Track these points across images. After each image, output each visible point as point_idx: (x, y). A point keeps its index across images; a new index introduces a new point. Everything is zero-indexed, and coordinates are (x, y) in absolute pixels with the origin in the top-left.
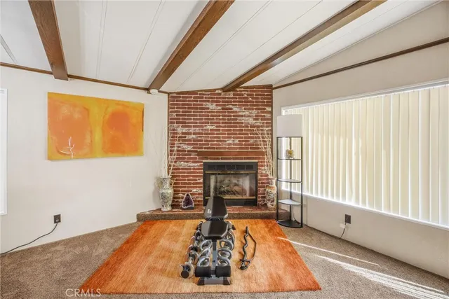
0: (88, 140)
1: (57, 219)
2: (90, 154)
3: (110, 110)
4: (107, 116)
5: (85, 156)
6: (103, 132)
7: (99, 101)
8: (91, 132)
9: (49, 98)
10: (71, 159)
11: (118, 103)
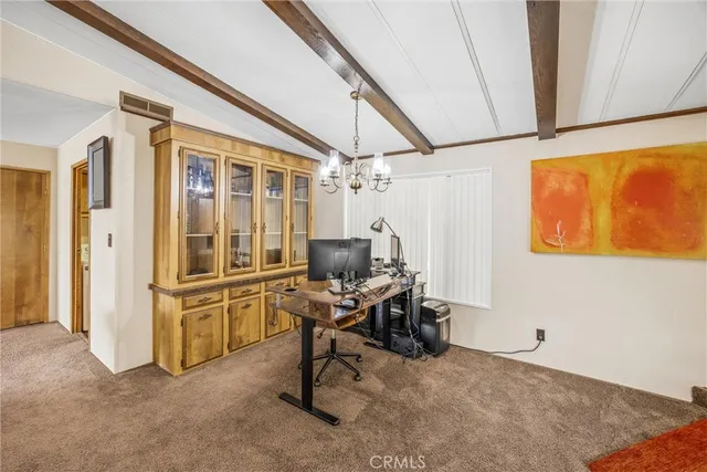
0: (586, 224)
1: (541, 335)
2: (590, 248)
3: (627, 170)
4: (622, 182)
5: (581, 251)
6: (614, 210)
7: (605, 158)
8: (591, 212)
9: (533, 168)
10: (560, 253)
11: (644, 153)
